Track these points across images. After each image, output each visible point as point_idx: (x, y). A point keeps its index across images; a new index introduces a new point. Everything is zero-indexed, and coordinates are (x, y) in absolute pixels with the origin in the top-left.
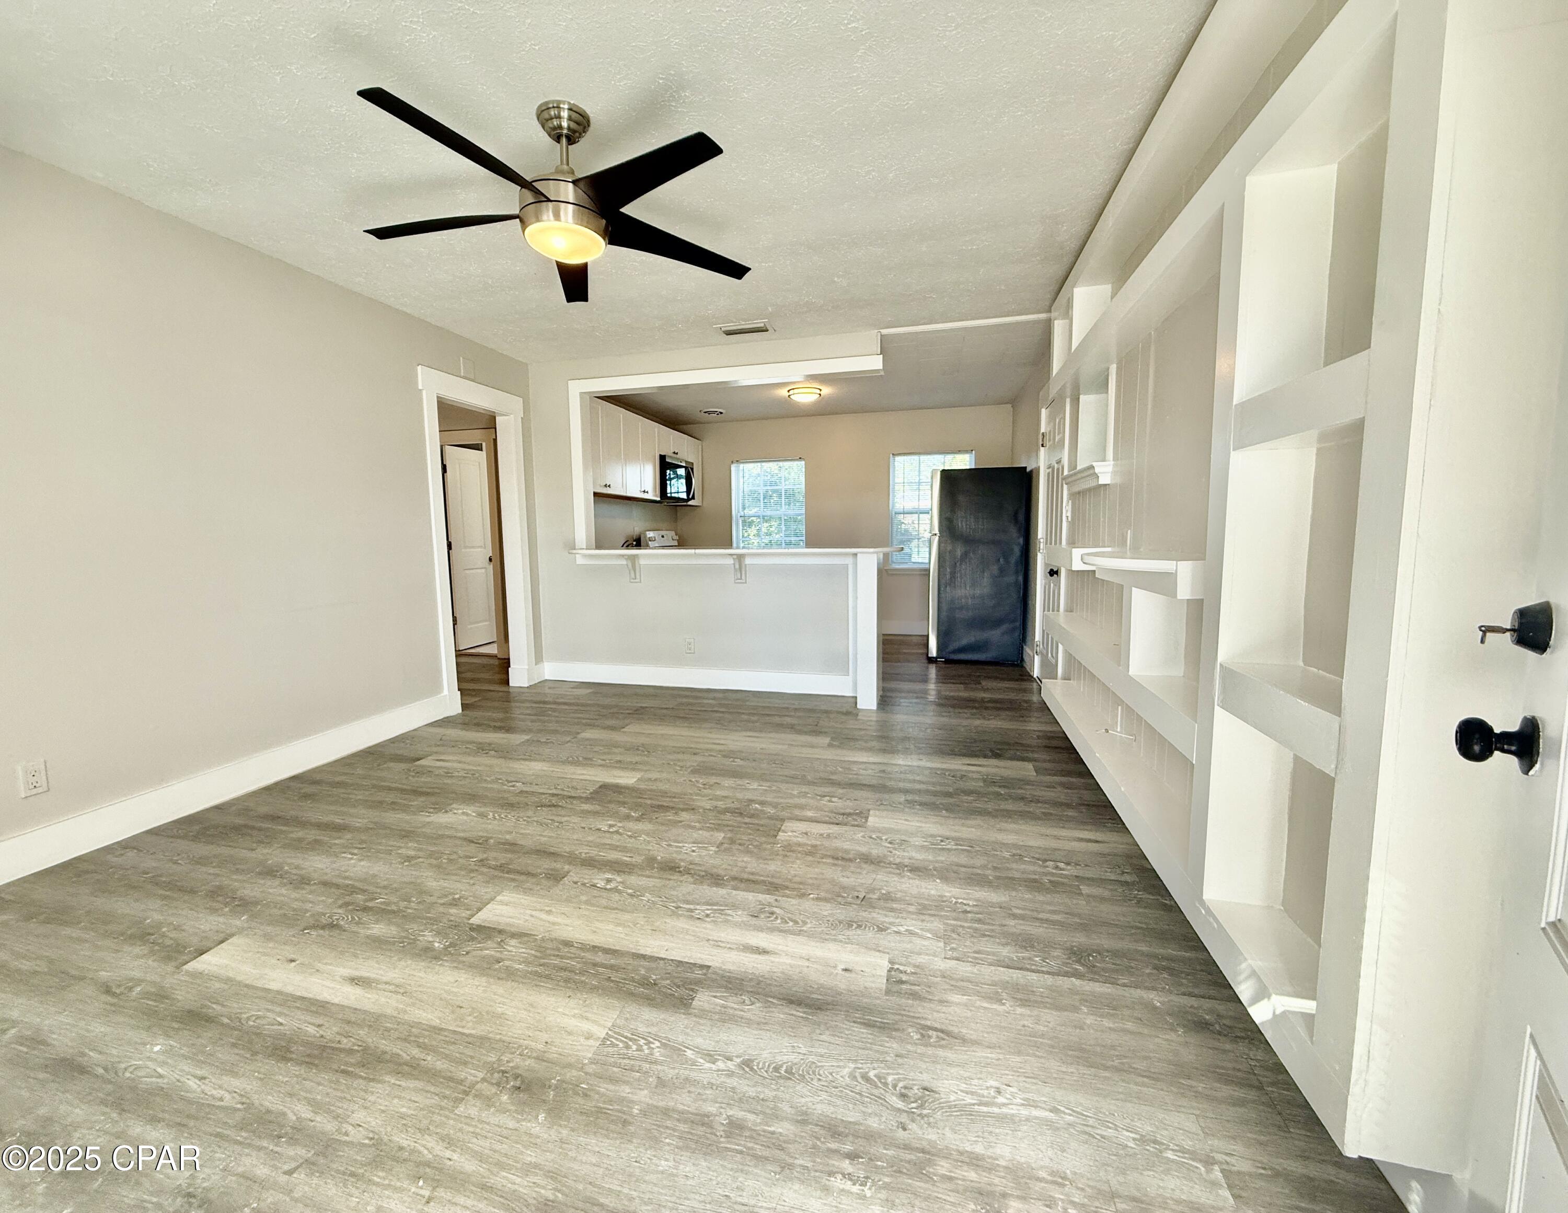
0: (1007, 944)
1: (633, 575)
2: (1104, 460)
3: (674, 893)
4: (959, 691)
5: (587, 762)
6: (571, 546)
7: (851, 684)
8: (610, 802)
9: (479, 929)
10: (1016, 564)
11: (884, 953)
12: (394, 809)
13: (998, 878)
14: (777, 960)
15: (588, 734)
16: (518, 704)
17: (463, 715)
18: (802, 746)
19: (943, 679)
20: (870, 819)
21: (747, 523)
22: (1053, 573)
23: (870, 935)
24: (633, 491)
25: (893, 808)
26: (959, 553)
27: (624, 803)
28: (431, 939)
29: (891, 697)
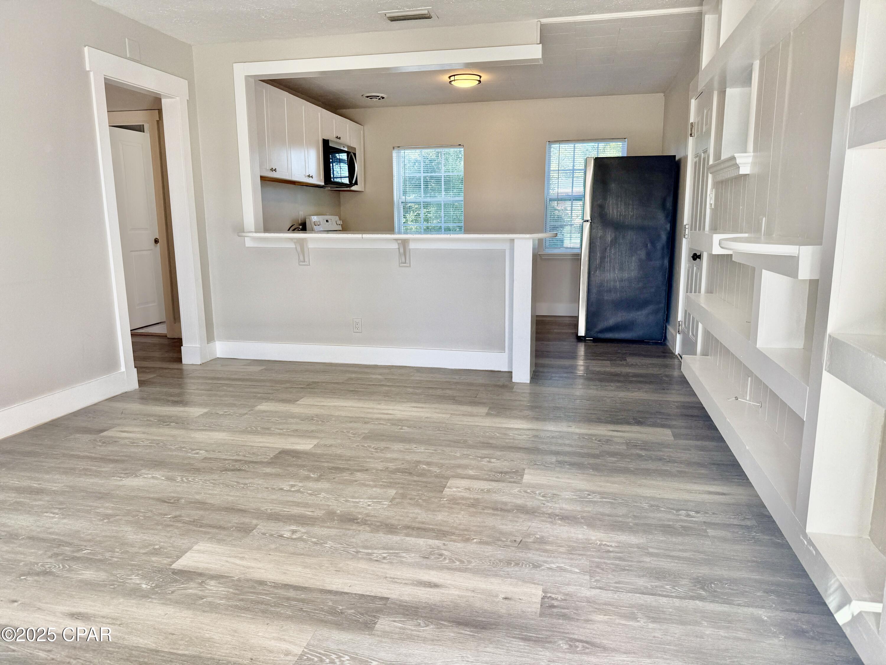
0: (643, 576)
1: (301, 258)
2: (745, 151)
3: (354, 540)
4: (606, 366)
5: (266, 431)
6: (240, 230)
7: (507, 360)
8: (290, 465)
9: (181, 573)
10: (663, 249)
11: (538, 584)
12: (85, 474)
13: (636, 524)
14: (447, 592)
15: (264, 407)
16: (192, 381)
17: (141, 391)
18: (463, 415)
19: (590, 356)
20: (525, 477)
21: (407, 210)
22: (696, 257)
23: (527, 571)
24: (298, 176)
25: (546, 467)
26: (609, 238)
27: (304, 466)
28: (138, 582)
29: (542, 372)
